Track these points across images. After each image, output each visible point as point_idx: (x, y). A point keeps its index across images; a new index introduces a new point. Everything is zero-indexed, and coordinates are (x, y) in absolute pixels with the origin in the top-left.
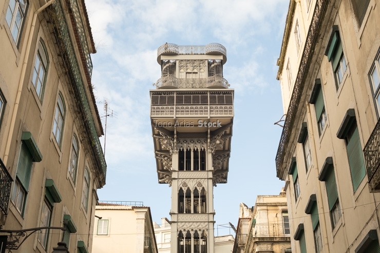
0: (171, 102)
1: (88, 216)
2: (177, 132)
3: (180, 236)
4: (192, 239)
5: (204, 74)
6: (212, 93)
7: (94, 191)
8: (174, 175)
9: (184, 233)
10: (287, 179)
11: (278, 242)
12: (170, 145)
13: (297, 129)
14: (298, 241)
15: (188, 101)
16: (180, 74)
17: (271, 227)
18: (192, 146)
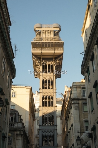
0: (39, 46)
1: (9, 89)
2: (42, 58)
3: (43, 98)
4: (48, 99)
5: (52, 35)
6: (55, 43)
7: (11, 80)
8: (41, 74)
9: (45, 97)
10: (85, 75)
11: (81, 100)
12: (39, 63)
13: (90, 55)
14: (89, 99)
15: (46, 46)
16: (43, 35)
17: (78, 94)
18: (47, 63)
